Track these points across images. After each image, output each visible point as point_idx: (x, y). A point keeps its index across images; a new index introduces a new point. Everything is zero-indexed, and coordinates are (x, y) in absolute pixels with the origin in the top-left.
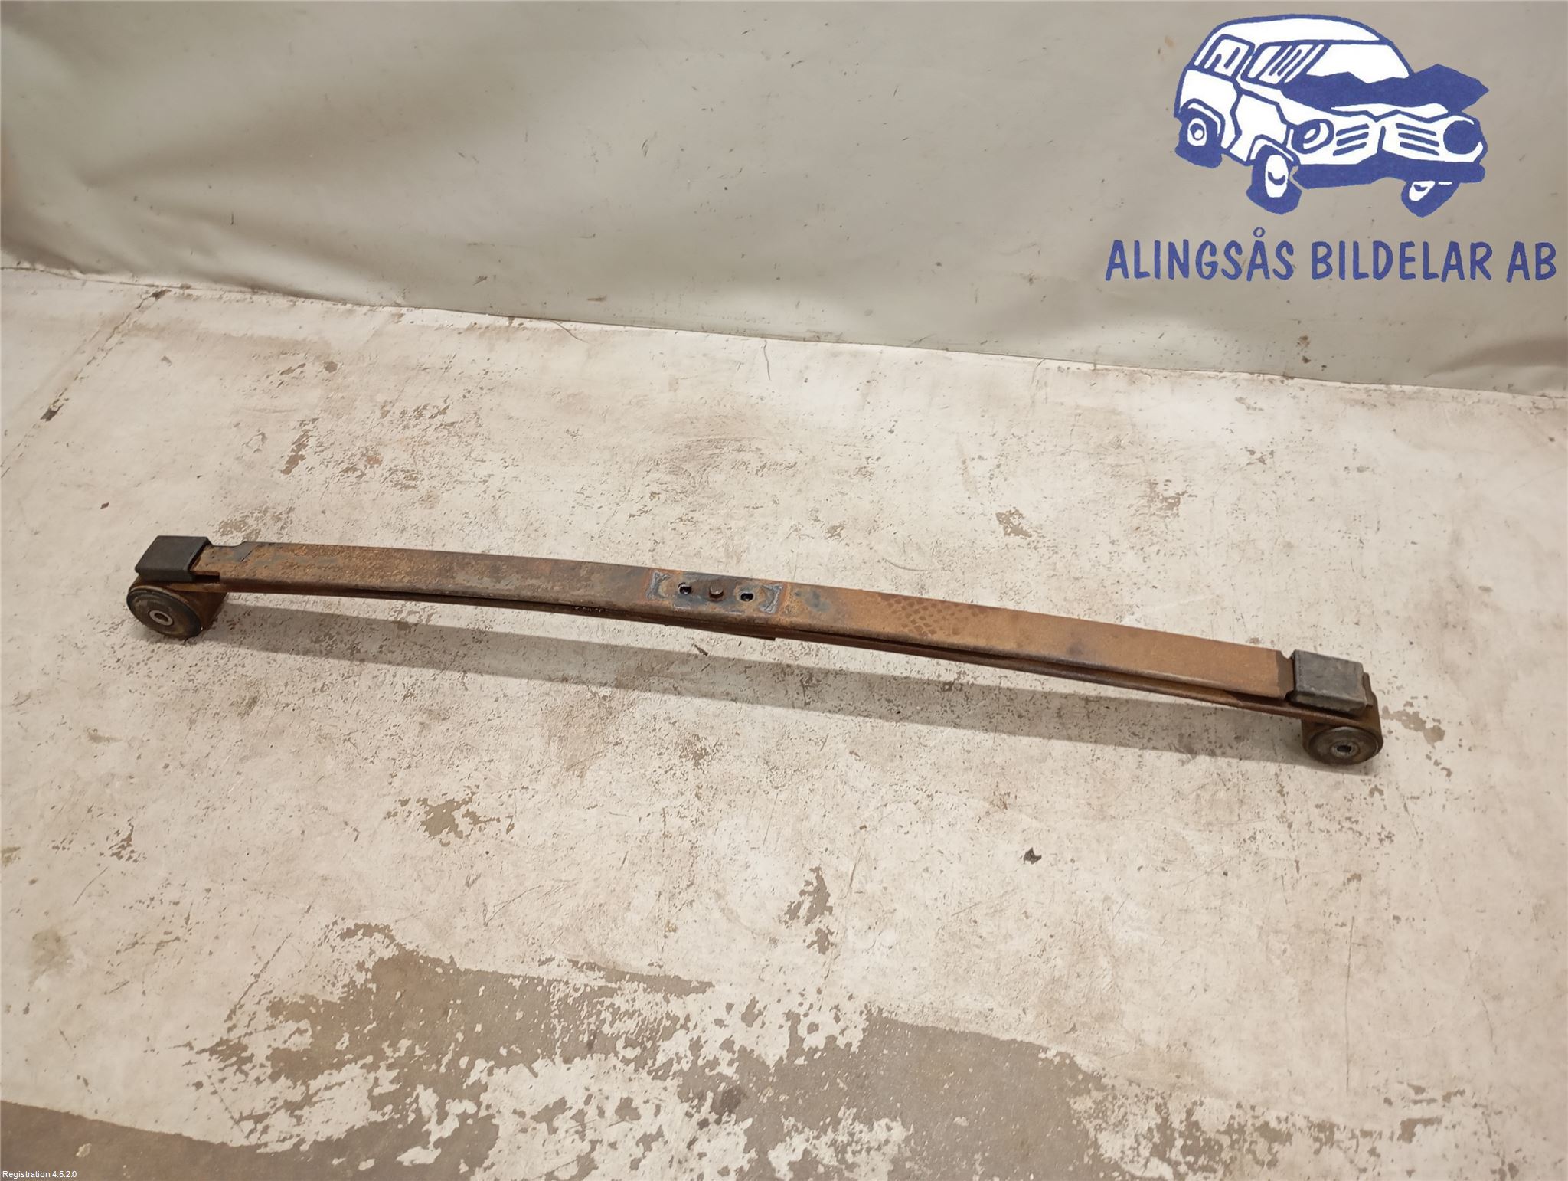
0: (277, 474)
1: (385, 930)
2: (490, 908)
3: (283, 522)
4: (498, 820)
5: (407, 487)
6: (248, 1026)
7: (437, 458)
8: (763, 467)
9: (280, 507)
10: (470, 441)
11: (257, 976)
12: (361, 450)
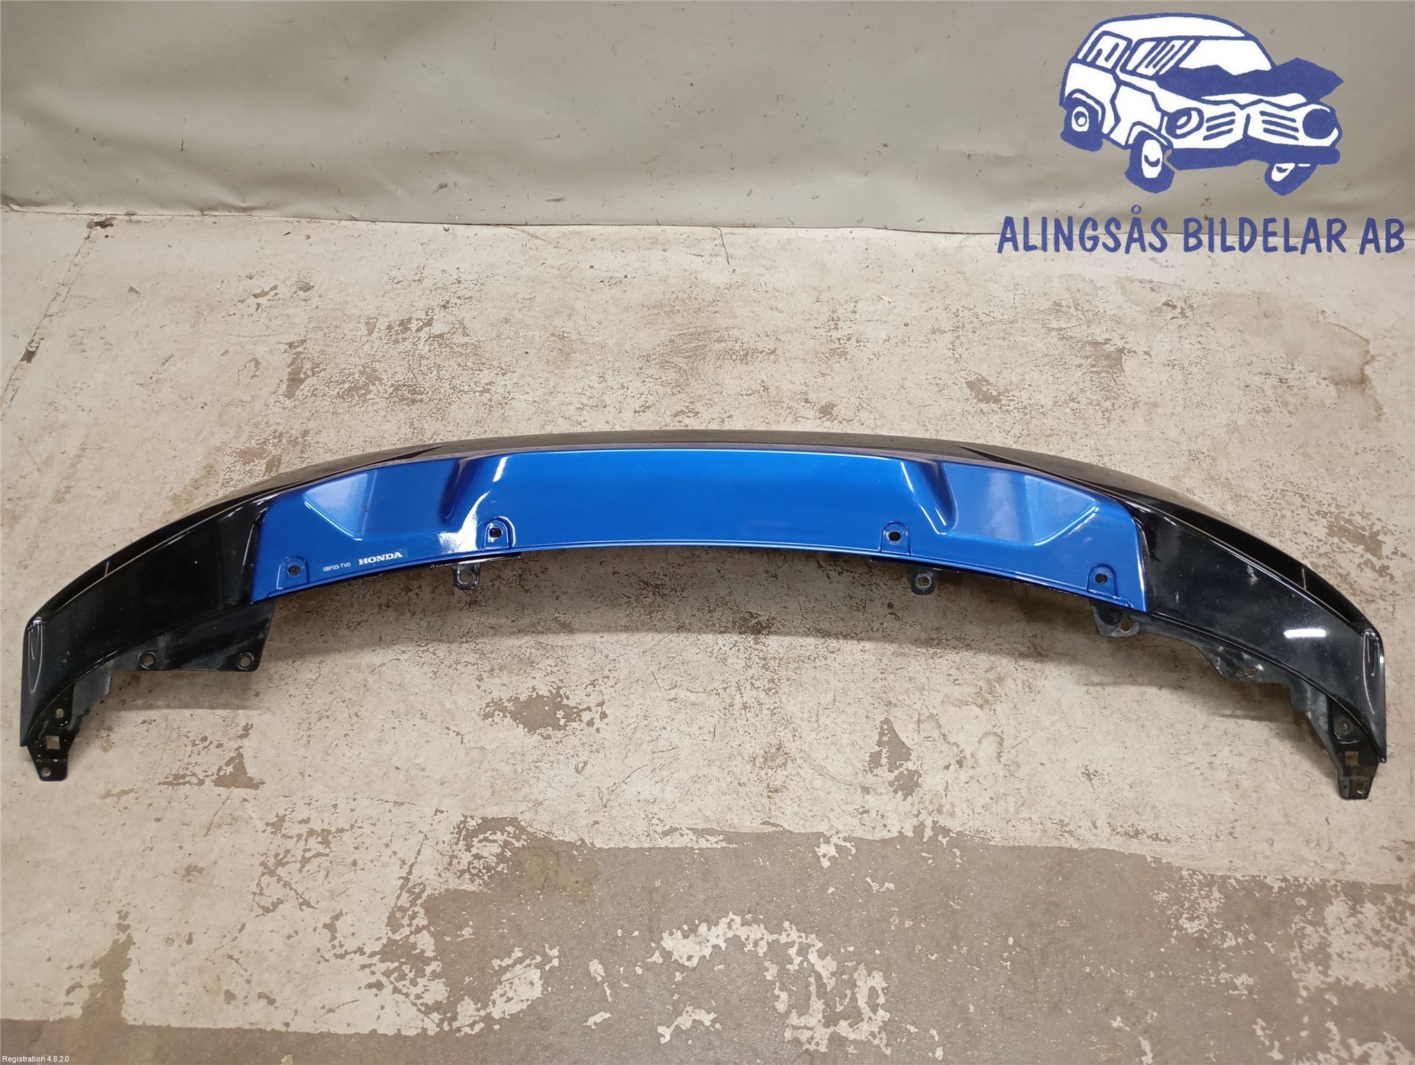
0: (282, 398)
1: (513, 821)
2: (604, 790)
3: (301, 446)
4: (591, 711)
5: (414, 401)
6: (410, 925)
7: (435, 373)
8: (746, 355)
9: (294, 432)
10: (464, 351)
11: (406, 879)
12: (360, 368)
